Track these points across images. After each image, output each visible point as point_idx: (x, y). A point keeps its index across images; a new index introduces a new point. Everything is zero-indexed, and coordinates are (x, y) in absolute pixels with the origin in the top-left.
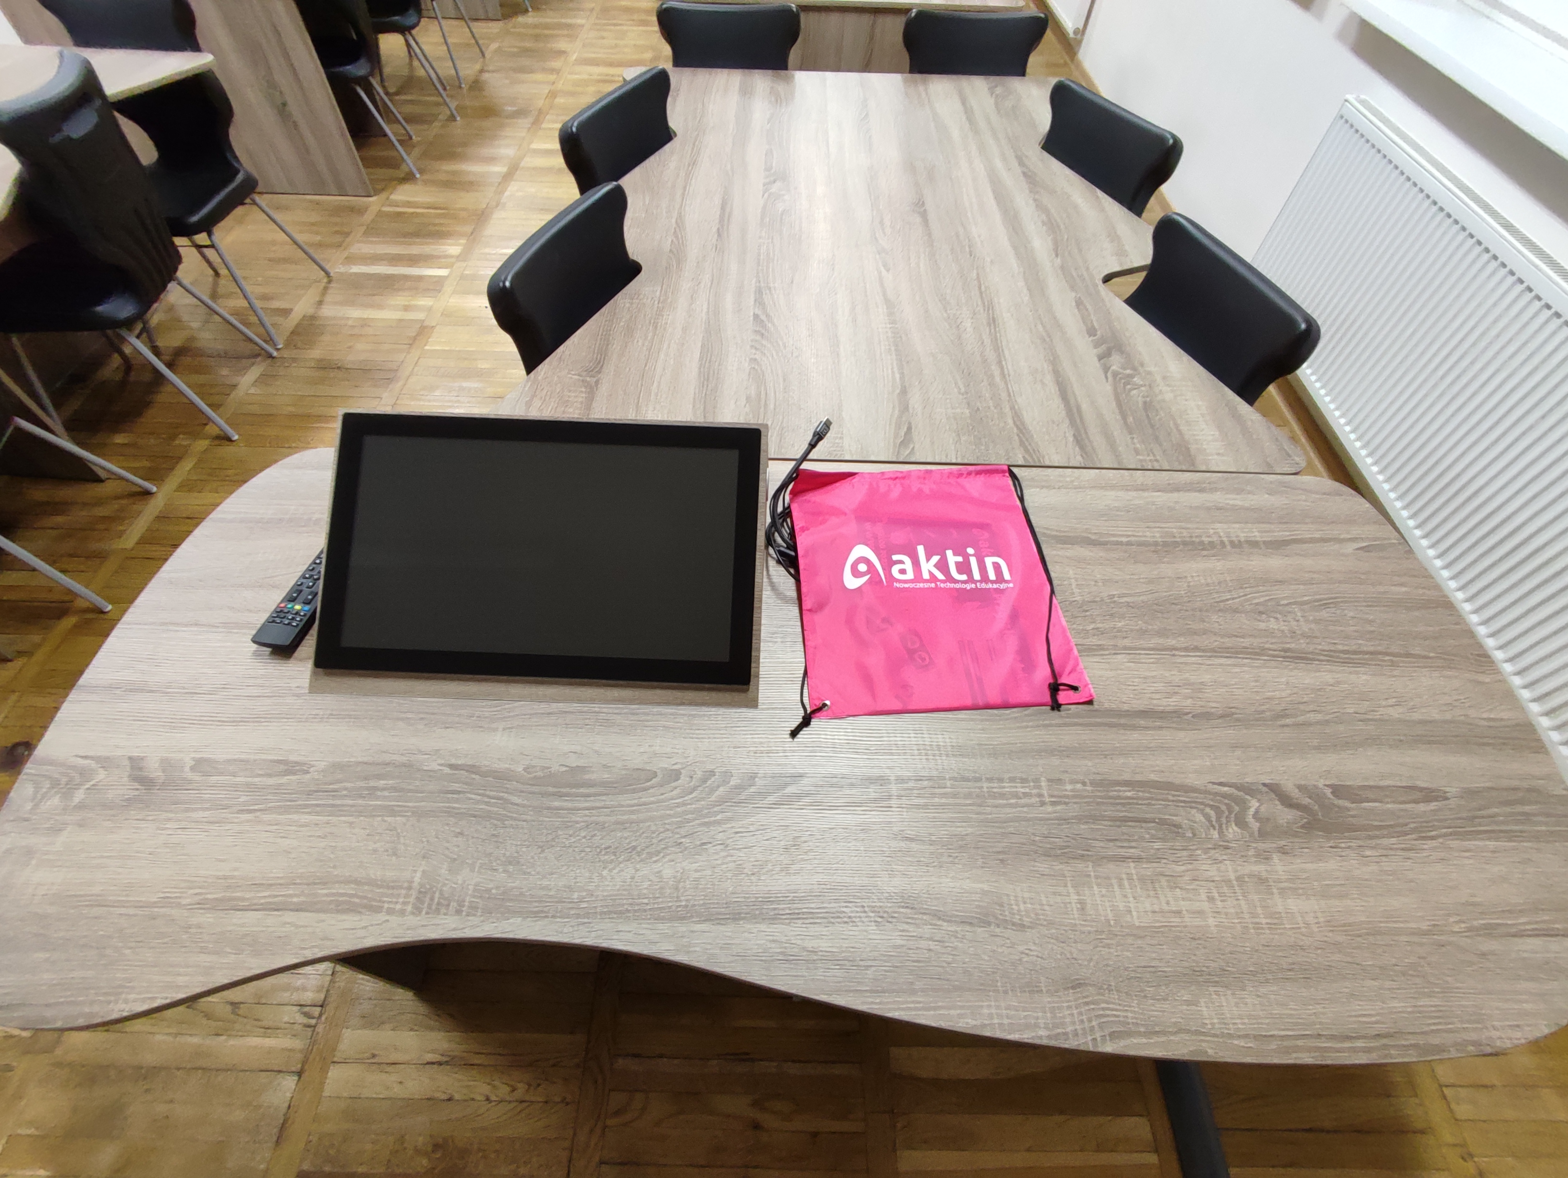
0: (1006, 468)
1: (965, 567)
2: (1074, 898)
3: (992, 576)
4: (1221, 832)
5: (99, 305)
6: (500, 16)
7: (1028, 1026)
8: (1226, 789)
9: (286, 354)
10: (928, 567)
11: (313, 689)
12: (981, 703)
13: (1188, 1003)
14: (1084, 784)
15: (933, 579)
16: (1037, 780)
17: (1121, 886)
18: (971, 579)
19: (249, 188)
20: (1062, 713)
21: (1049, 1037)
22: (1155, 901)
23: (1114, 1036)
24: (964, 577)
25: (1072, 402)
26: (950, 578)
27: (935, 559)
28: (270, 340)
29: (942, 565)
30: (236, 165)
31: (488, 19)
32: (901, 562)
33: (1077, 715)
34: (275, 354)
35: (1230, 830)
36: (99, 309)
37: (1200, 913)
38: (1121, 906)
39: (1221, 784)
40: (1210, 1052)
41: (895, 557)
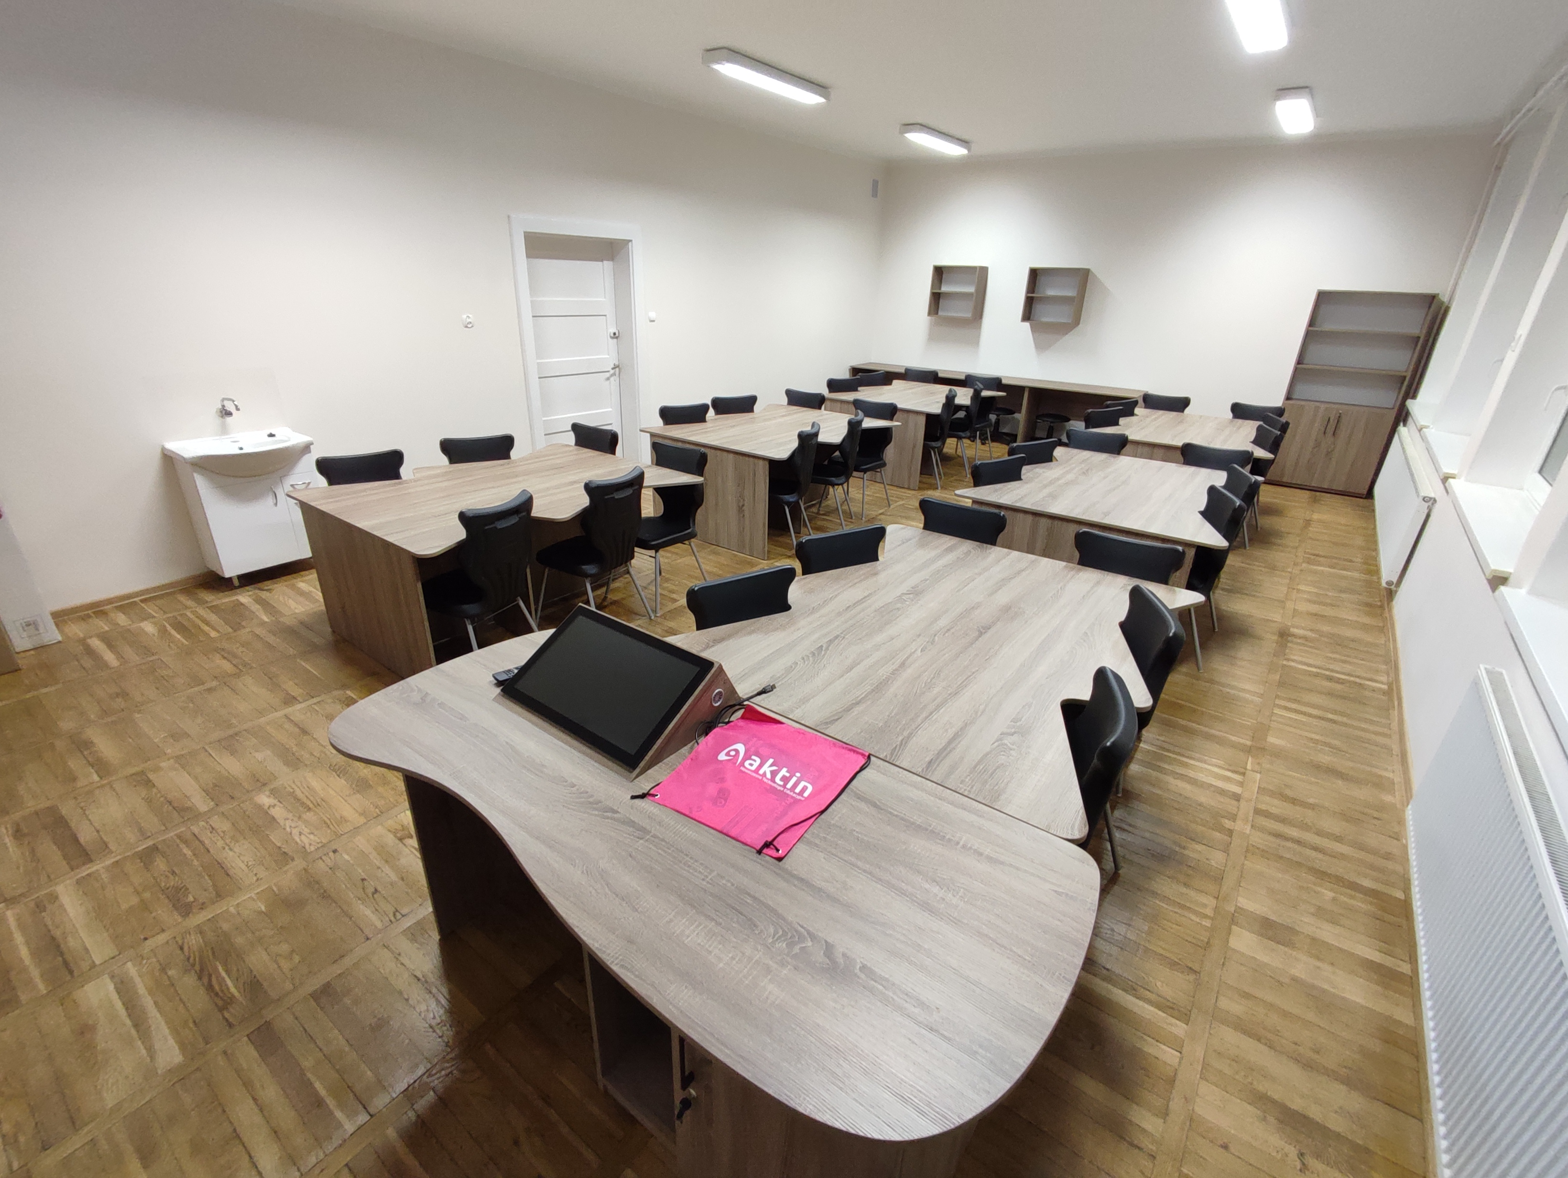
0: (867, 754)
1: (785, 780)
2: (671, 916)
3: (798, 790)
4: (773, 943)
5: (587, 565)
6: (917, 488)
7: (594, 939)
8: (803, 930)
9: (659, 620)
10: (767, 769)
11: (494, 699)
12: (725, 831)
13: (669, 980)
14: (733, 885)
15: (764, 774)
16: (712, 871)
17: (697, 927)
18: (784, 786)
19: (693, 535)
20: (760, 857)
21: (597, 948)
22: (705, 941)
23: (622, 966)
24: (782, 783)
25: (953, 745)
26: (773, 779)
27: (774, 768)
28: (655, 611)
29: (774, 774)
30: (691, 525)
31: (909, 489)
32: (755, 761)
33: (767, 862)
34: (653, 618)
35: (780, 944)
36: (584, 567)
37: (720, 959)
38: (687, 932)
39: (802, 927)
40: (655, 1001)
41: (753, 757)
